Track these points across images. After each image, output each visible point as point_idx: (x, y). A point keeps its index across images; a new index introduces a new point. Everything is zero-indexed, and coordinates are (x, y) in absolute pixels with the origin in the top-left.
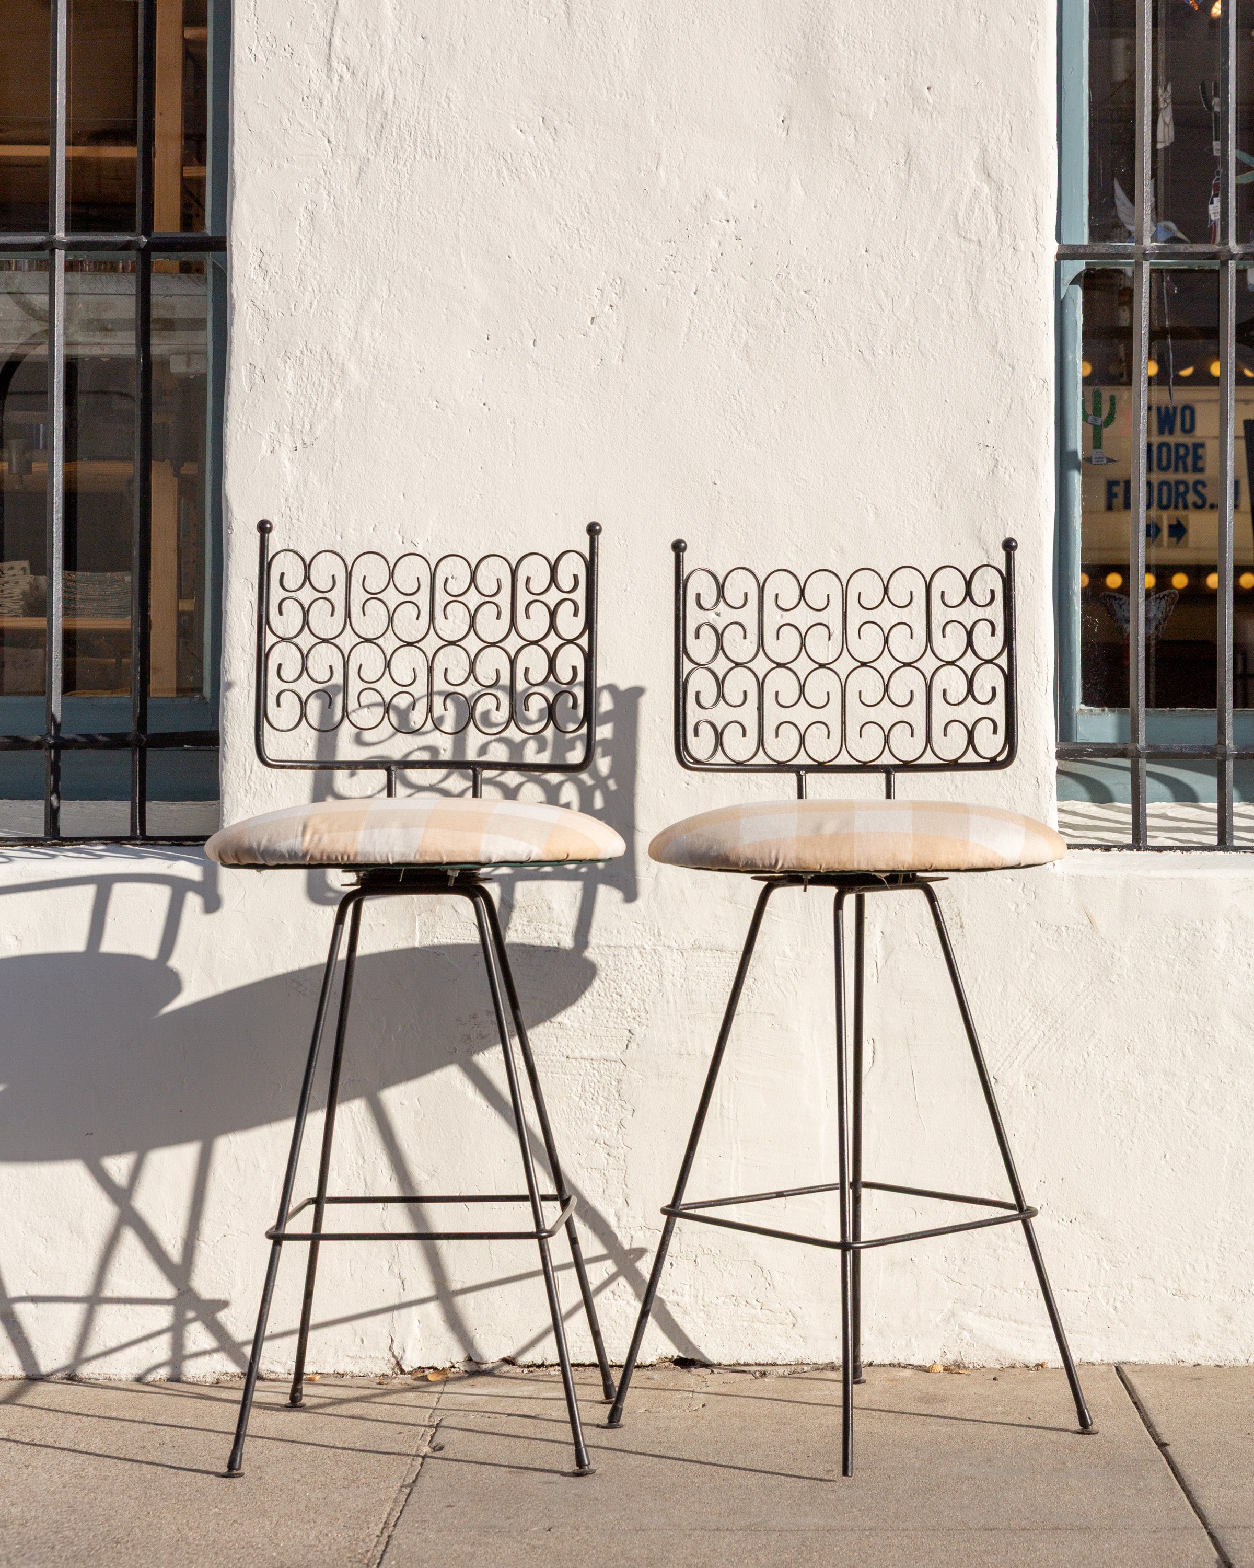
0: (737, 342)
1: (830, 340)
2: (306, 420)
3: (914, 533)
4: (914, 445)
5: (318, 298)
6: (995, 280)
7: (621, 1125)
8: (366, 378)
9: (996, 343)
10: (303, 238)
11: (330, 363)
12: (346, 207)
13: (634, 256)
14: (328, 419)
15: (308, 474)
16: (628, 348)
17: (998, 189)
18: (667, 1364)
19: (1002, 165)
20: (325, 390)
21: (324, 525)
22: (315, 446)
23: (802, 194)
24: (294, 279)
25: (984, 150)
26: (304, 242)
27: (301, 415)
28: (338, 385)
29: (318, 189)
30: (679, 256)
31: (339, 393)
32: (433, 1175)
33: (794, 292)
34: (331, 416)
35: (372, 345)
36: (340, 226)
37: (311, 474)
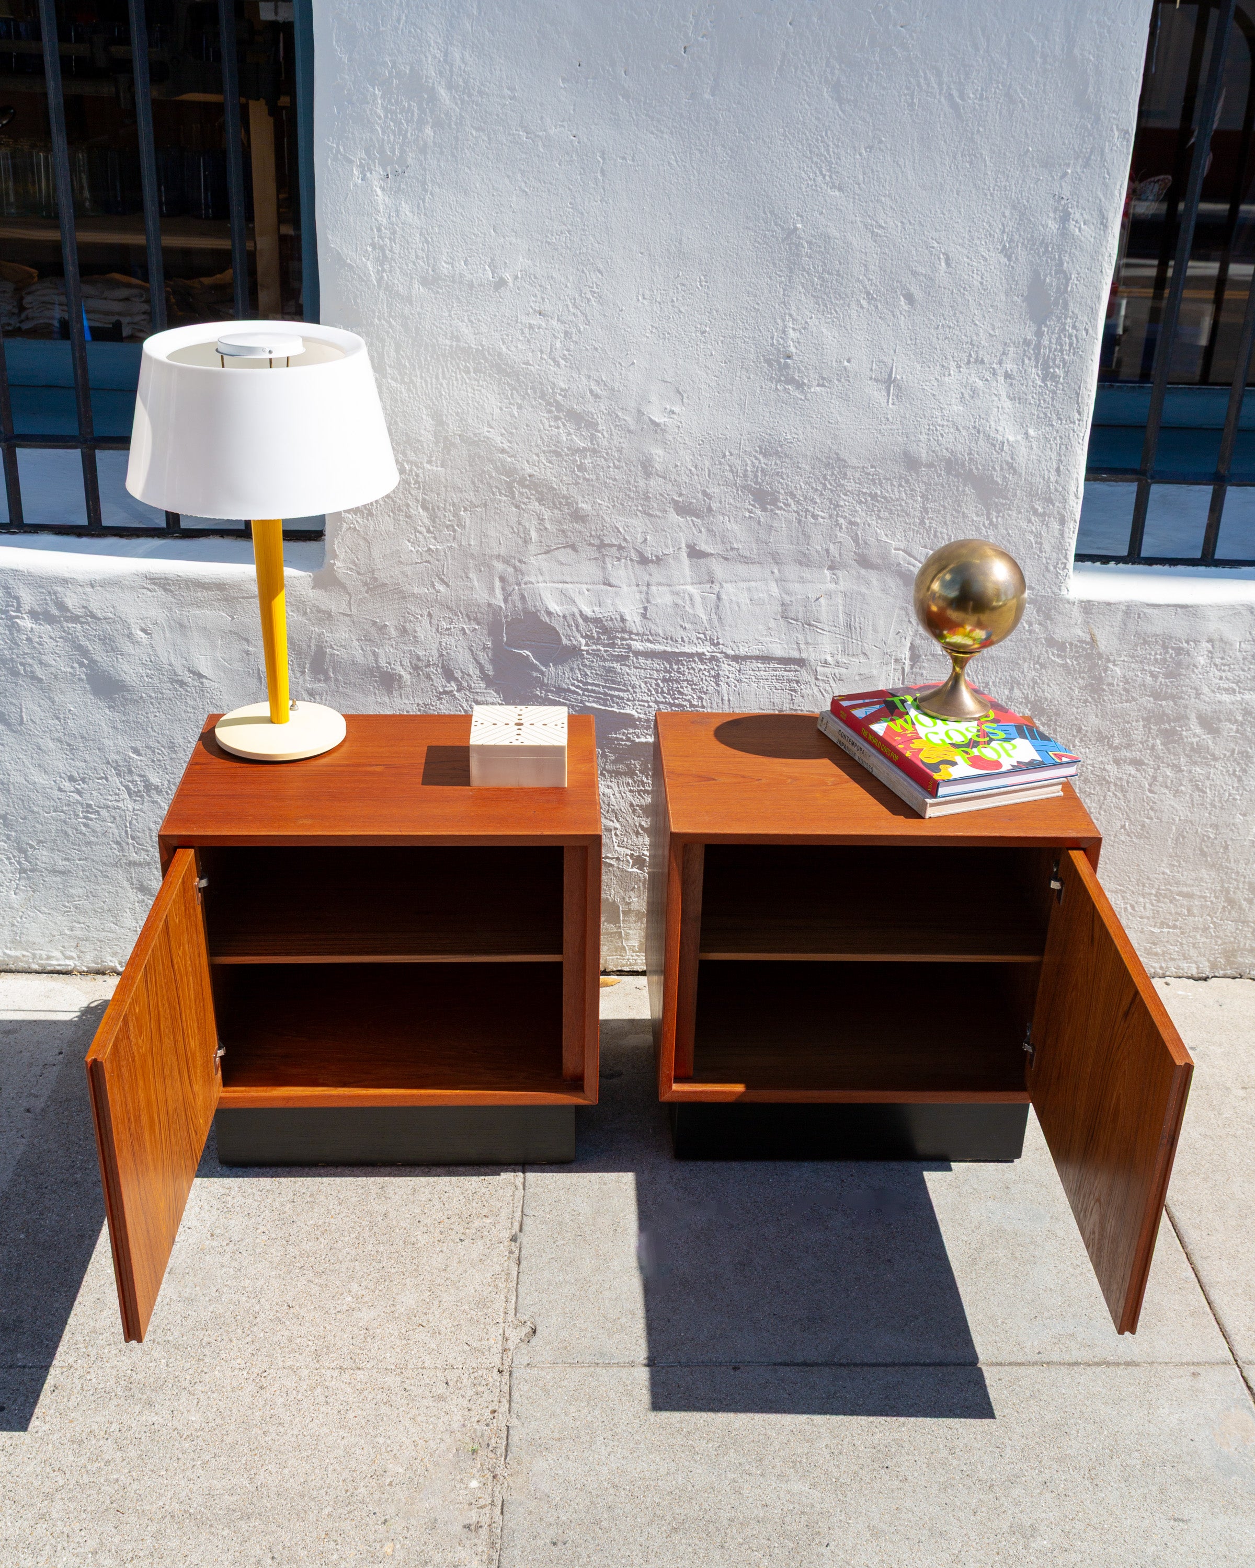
1: (922, 81)
4: (992, 195)
8: (456, 104)
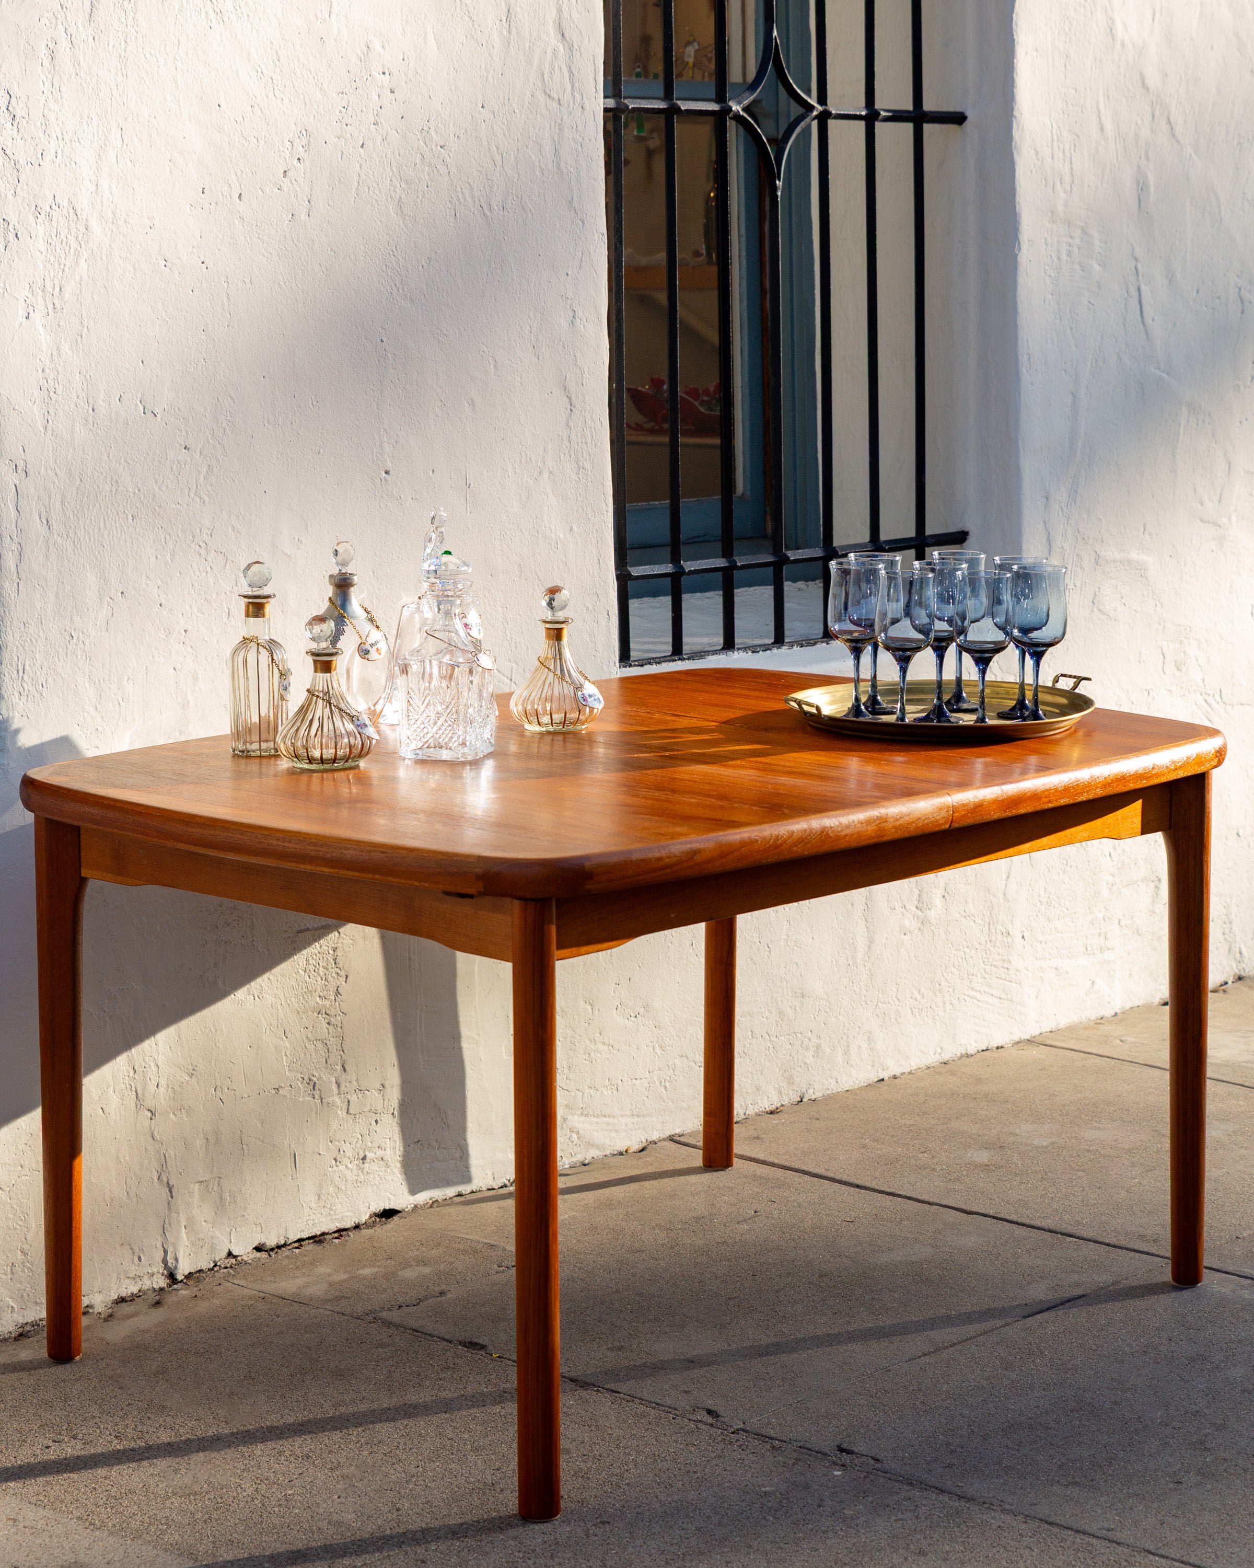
0: (393, 195)
2: (56, 281)
3: (521, 384)
5: (61, 146)
6: (571, 138)
7: (338, 993)
9: (572, 199)
10: (45, 81)
11: (75, 219)
12: (81, 47)
13: (316, 107)
14: (75, 280)
15: (60, 341)
16: (312, 202)
17: (570, 49)
18: (373, 1219)
19: (572, 26)
20: (72, 248)
21: (78, 397)
22: (64, 311)
23: (436, 48)
24: (39, 124)
25: (560, 11)
26: (46, 84)
27: (52, 277)
28: (83, 243)
29: (56, 25)
30: (350, 108)
31: (84, 252)
32: (193, 1074)
33: (433, 147)
34: (78, 278)
35: (111, 200)
36: (77, 66)
37: (62, 340)
